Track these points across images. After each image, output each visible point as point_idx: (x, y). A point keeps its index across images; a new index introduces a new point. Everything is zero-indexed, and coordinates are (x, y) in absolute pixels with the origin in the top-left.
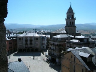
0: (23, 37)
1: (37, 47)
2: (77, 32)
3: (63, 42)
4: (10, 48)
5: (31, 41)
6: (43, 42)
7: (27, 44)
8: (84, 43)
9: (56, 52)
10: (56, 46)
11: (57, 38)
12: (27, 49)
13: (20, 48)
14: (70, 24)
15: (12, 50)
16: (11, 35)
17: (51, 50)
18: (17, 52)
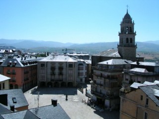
0: (47, 62)
1: (71, 79)
2: (137, 56)
3: (117, 71)
4: (25, 80)
5: (61, 69)
6: (81, 71)
7: (53, 74)
8: (155, 73)
9: (106, 88)
10: (105, 78)
11: (108, 66)
12: (53, 82)
13: (43, 81)
14: (127, 42)
15: (28, 83)
16: (27, 59)
17: (96, 85)
18: (36, 87)
